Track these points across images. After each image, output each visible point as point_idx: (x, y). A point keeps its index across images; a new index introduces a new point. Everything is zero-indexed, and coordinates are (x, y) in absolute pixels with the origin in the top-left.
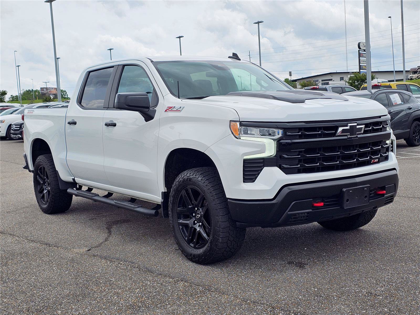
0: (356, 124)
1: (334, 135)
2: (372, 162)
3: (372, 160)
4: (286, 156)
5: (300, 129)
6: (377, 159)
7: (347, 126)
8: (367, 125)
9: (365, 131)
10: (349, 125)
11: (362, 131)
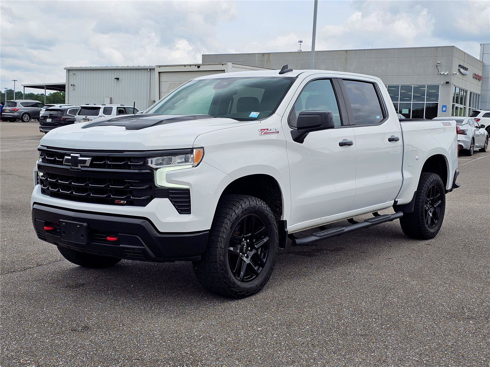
0: (79, 155)
1: (62, 163)
3: (116, 200)
6: (125, 200)
9: (92, 165)
10: (72, 155)
11: (88, 164)
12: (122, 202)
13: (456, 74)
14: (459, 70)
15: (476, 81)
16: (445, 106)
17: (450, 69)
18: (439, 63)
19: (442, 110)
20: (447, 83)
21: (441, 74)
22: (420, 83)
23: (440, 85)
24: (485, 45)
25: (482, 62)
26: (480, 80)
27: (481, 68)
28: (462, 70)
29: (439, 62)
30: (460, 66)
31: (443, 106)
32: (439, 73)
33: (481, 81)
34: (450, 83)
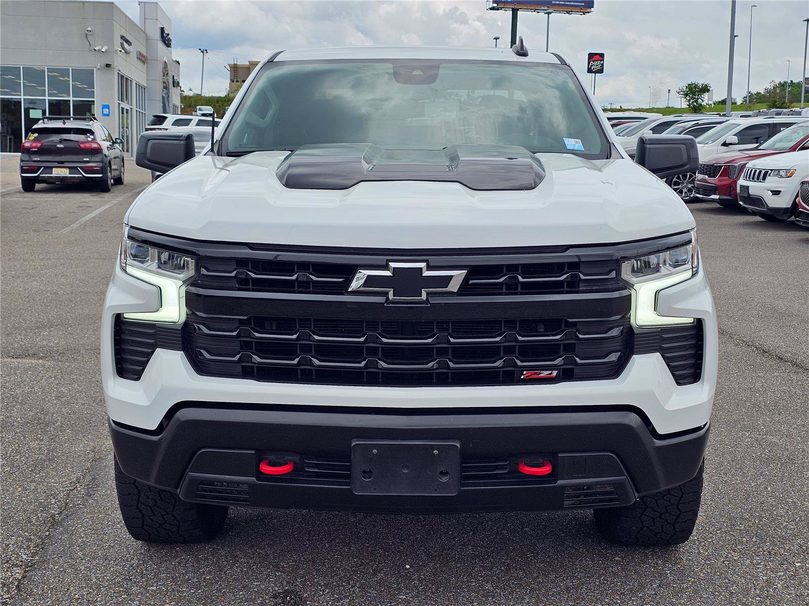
0: (423, 265)
1: (342, 288)
2: (522, 377)
3: (525, 373)
4: (206, 331)
5: (241, 263)
6: (555, 370)
7: (385, 267)
8: (474, 271)
9: (466, 288)
10: (393, 265)
11: (454, 287)
12: (544, 374)
13: (121, 51)
14: (122, 44)
15: (140, 65)
16: (108, 107)
17: (110, 42)
18: (90, 31)
19: (103, 113)
20: (108, 66)
21: (95, 50)
22: (60, 64)
23: (95, 69)
24: (146, 4)
25: (144, 32)
26: (144, 63)
27: (144, 43)
28: (126, 45)
29: (89, 29)
30: (122, 37)
31: (104, 107)
32: (92, 48)
33: (146, 64)
34: (112, 66)
